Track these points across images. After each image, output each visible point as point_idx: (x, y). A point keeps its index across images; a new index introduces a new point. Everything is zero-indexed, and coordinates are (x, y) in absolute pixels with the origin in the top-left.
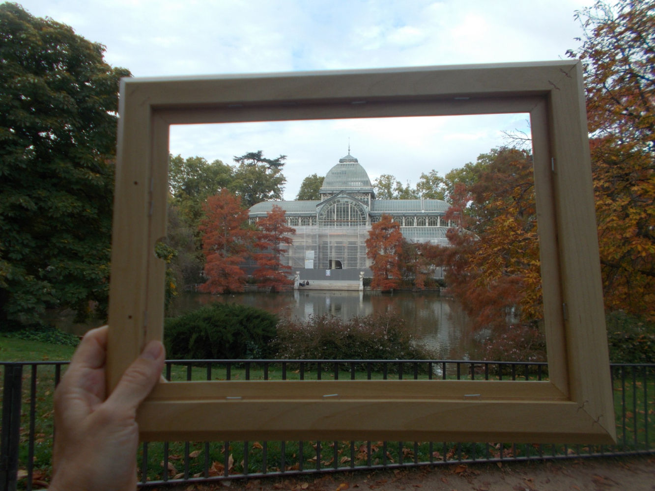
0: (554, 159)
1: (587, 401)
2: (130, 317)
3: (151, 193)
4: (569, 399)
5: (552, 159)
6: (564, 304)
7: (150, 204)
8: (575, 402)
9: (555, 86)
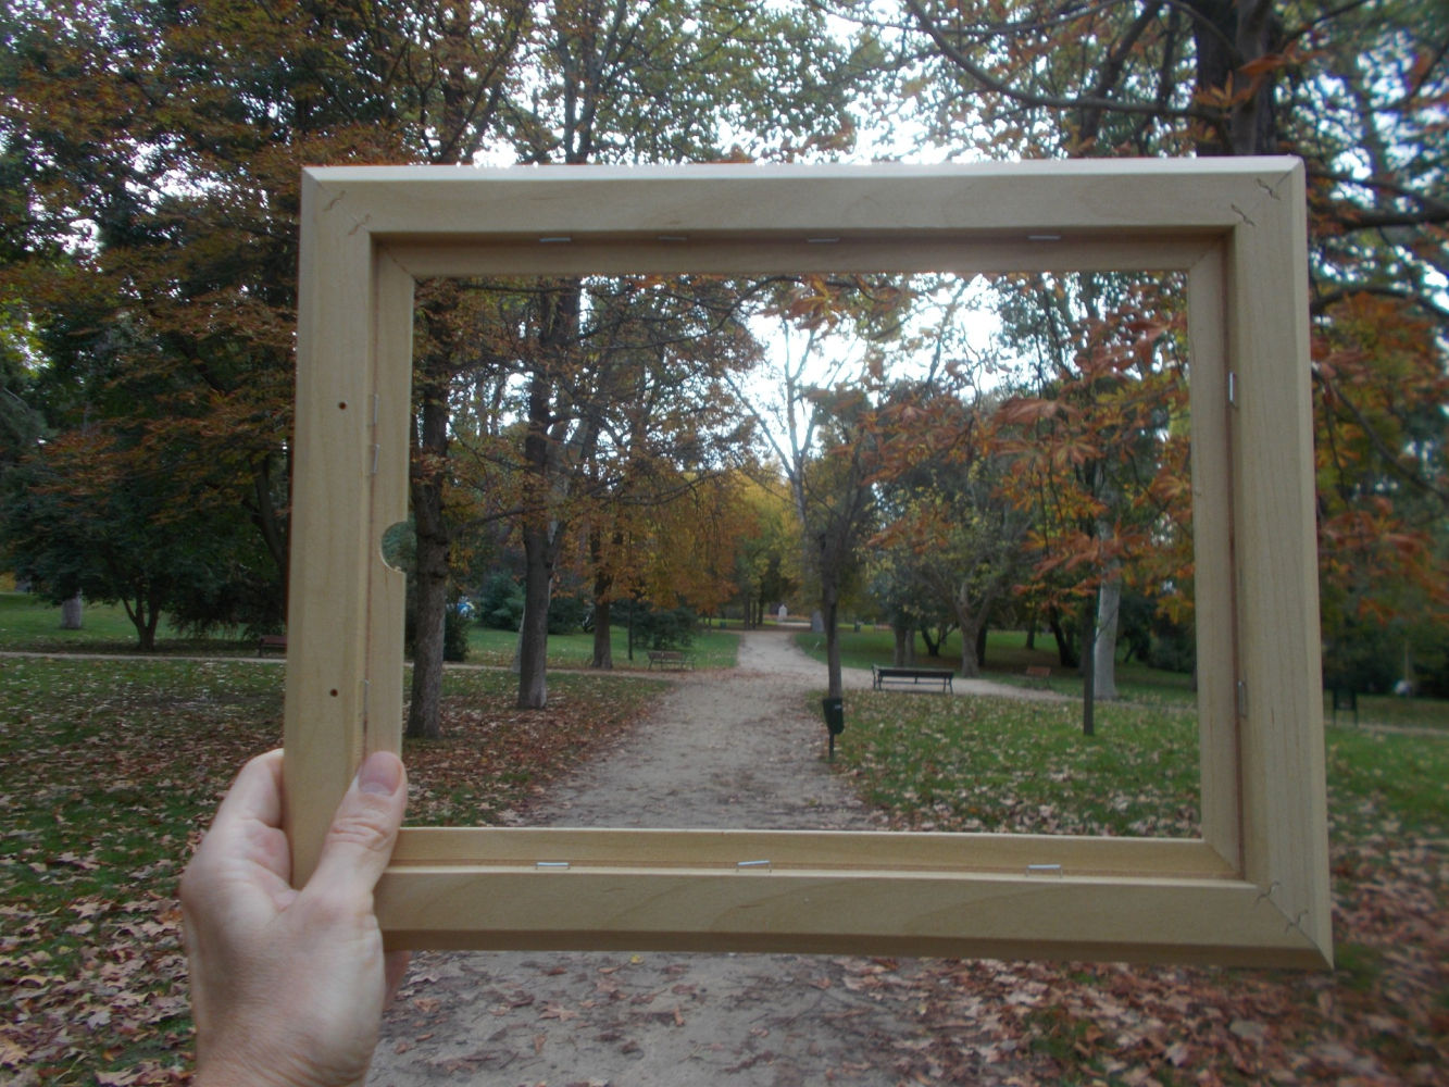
0: (1234, 376)
1: (1278, 882)
2: (334, 693)
3: (373, 427)
4: (1242, 876)
5: (1231, 376)
6: (1240, 683)
7: (373, 451)
8: (1252, 883)
9: (1245, 217)
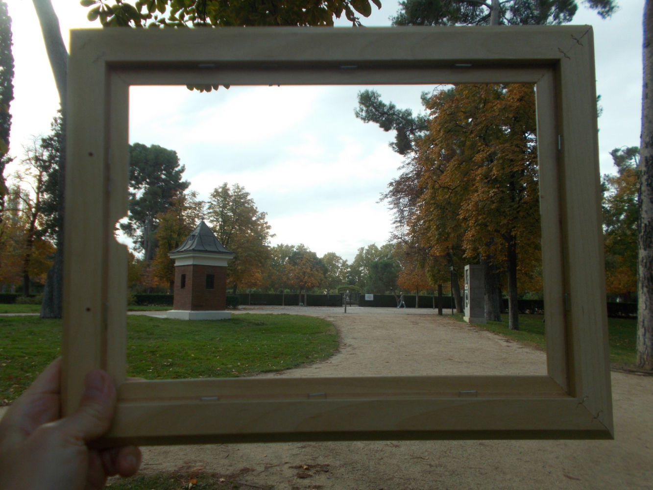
0: (561, 136)
1: (587, 397)
2: (88, 310)
3: (108, 166)
4: (570, 394)
5: (559, 136)
6: (566, 294)
8: (575, 398)
9: (565, 54)
